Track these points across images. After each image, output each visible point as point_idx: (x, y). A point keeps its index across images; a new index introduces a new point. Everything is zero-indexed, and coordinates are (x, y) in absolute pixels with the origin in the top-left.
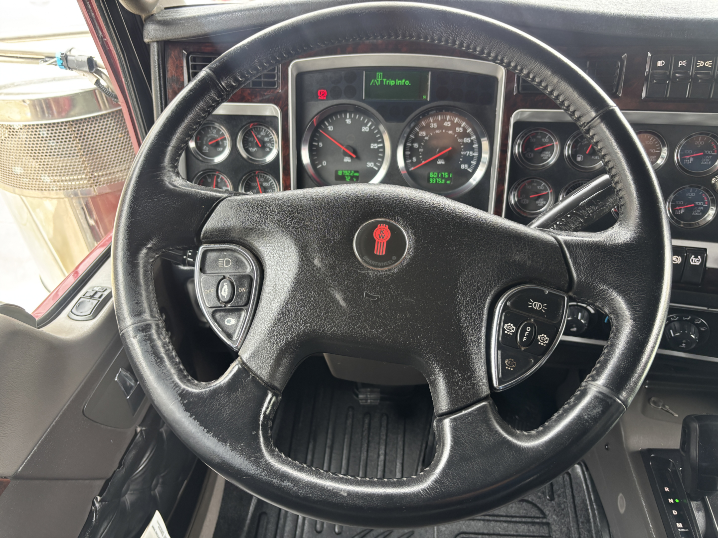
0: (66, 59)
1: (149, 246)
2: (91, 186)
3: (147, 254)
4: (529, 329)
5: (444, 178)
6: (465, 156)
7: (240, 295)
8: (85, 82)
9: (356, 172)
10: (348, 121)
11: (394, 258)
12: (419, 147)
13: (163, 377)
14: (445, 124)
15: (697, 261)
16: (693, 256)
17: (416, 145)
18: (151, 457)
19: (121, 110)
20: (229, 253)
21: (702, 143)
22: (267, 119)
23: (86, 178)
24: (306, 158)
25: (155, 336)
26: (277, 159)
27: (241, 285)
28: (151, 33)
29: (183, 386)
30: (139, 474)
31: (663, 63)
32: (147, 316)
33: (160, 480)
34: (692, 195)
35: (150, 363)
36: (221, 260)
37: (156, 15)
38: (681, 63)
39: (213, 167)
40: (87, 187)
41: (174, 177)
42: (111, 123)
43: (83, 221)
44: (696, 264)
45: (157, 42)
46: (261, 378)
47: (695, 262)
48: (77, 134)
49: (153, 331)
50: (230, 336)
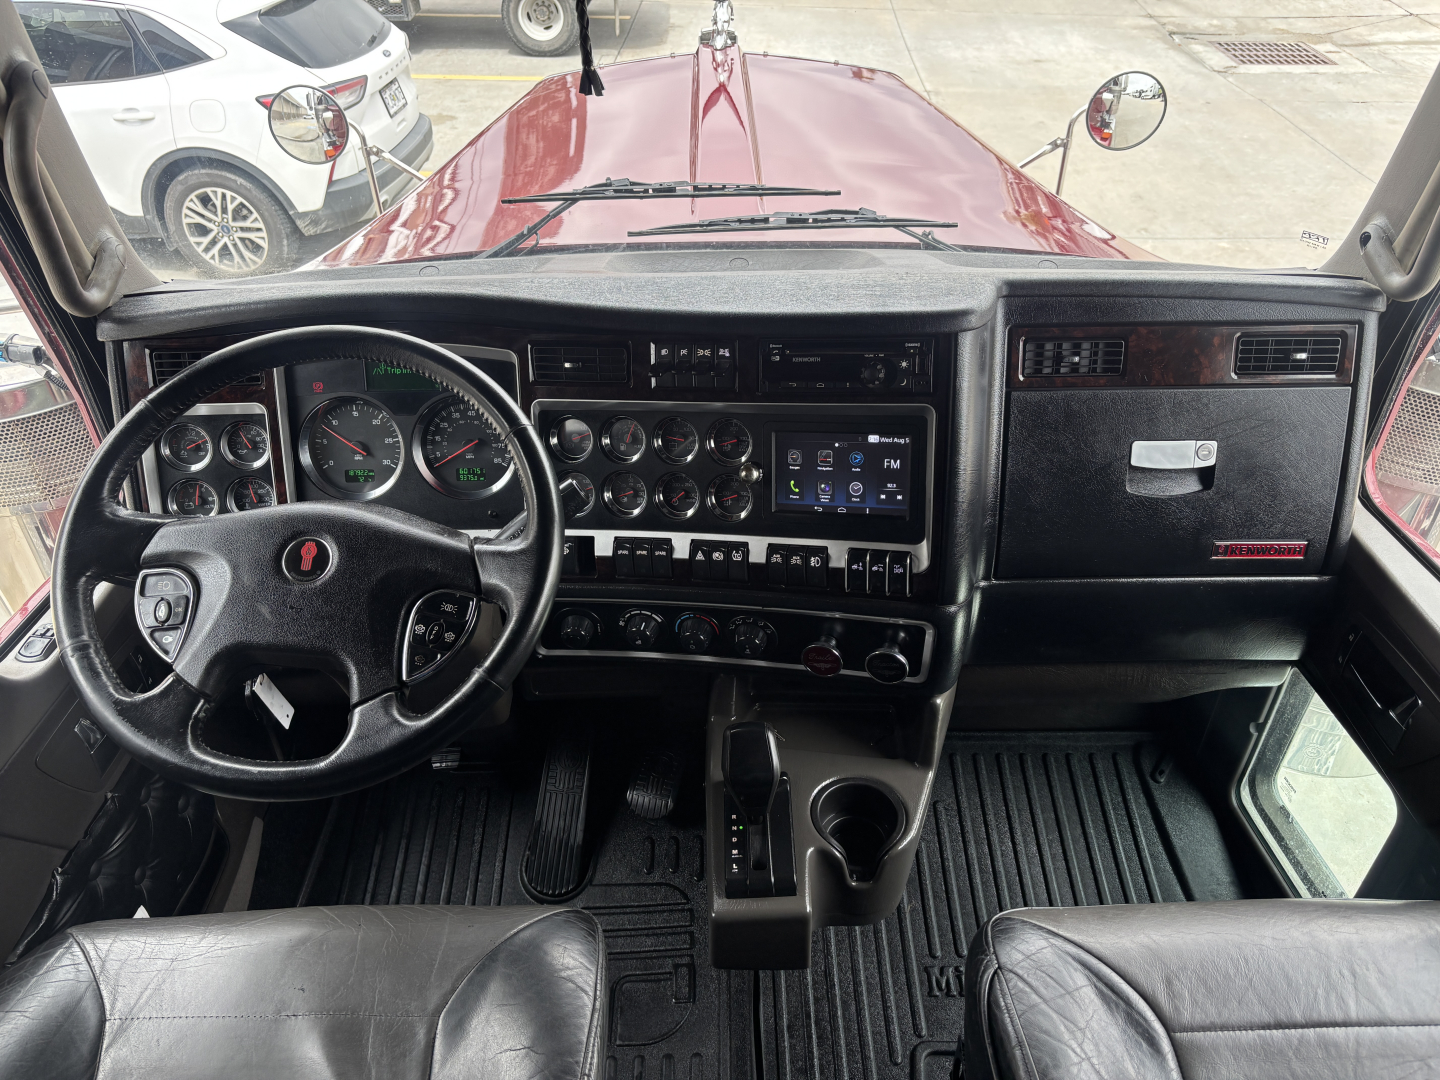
0: (7, 350)
1: (88, 574)
2: (45, 499)
3: (86, 582)
4: (436, 628)
5: (476, 474)
6: (497, 448)
7: (177, 614)
8: (32, 374)
9: (370, 471)
10: (355, 414)
11: (319, 572)
12: (442, 441)
13: (99, 688)
14: (470, 413)
15: (739, 556)
16: (735, 551)
17: (438, 438)
18: (130, 835)
19: (76, 404)
20: (168, 577)
22: (255, 418)
23: (38, 490)
24: (306, 458)
25: (93, 655)
26: (268, 463)
27: (178, 606)
28: (105, 332)
29: (117, 696)
30: (114, 855)
31: (666, 351)
32: (85, 637)
33: (148, 873)
35: (87, 678)
36: (160, 584)
37: (112, 309)
38: (682, 352)
39: (192, 476)
40: (40, 500)
41: (116, 507)
42: (69, 418)
43: (37, 541)
44: (738, 560)
45: (113, 342)
46: (192, 686)
47: (737, 558)
48: (25, 435)
49: (92, 651)
50: (166, 652)
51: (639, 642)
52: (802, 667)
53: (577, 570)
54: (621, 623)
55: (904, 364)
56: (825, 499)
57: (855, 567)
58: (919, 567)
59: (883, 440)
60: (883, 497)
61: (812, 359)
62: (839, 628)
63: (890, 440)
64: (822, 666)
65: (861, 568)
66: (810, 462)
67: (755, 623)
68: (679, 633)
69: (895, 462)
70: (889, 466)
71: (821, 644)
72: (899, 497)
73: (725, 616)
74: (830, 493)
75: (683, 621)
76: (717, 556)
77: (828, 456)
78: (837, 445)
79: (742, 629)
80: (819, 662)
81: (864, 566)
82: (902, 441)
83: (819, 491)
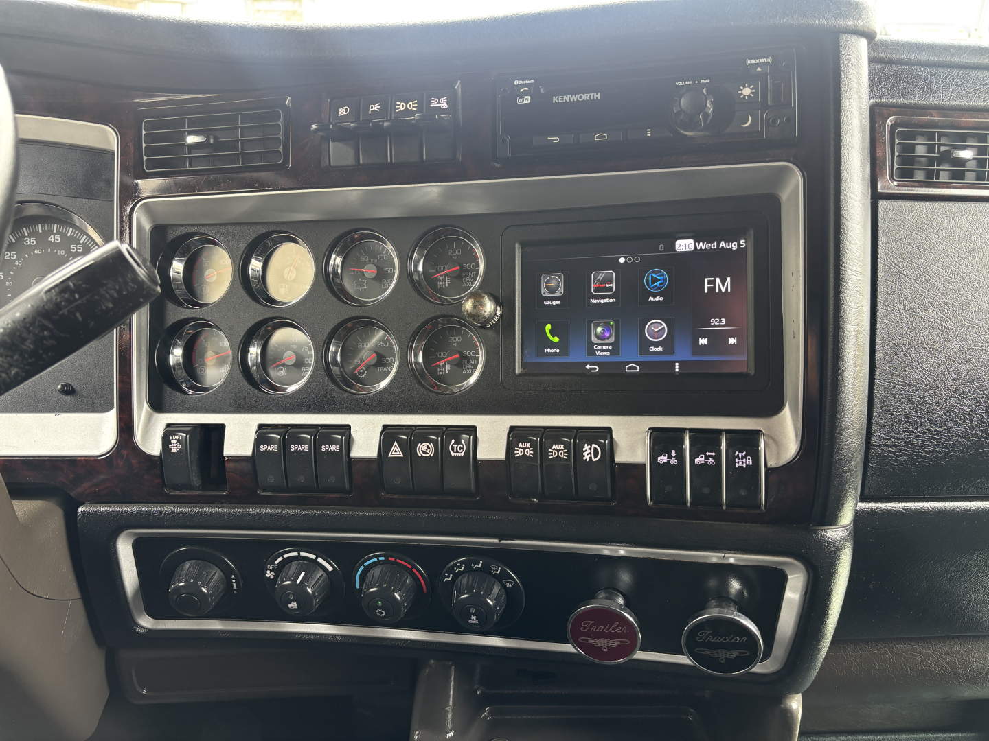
12: (6, 279)
14: (51, 239)
15: (460, 448)
16: (453, 441)
21: (459, 252)
31: (347, 110)
34: (457, 340)
38: (372, 108)
44: (460, 454)
47: (457, 452)
51: (293, 605)
52: (568, 648)
53: (196, 481)
54: (270, 574)
55: (747, 91)
56: (603, 351)
57: (663, 459)
58: (778, 456)
59: (703, 246)
60: (703, 341)
61: (586, 97)
62: (625, 578)
63: (714, 246)
64: (604, 643)
65: (674, 461)
66: (577, 290)
67: (486, 570)
68: (360, 590)
69: (723, 282)
70: (712, 290)
71: (601, 602)
72: (732, 341)
73: (436, 558)
74: (612, 340)
75: (367, 569)
76: (424, 449)
77: (607, 280)
78: (622, 260)
79: (464, 580)
80: (598, 636)
81: (681, 457)
82: (734, 246)
83: (594, 340)
